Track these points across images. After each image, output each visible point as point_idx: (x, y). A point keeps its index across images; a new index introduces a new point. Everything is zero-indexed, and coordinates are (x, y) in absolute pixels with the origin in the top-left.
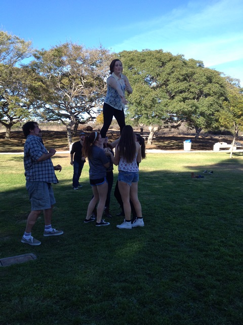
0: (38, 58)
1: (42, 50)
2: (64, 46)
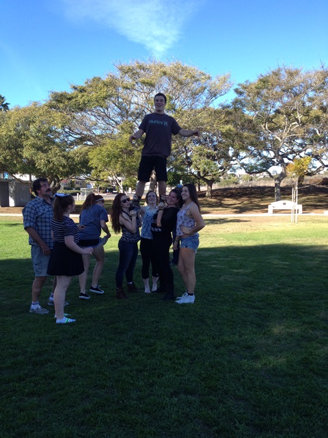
0: (241, 93)
1: (247, 82)
2: (274, 73)
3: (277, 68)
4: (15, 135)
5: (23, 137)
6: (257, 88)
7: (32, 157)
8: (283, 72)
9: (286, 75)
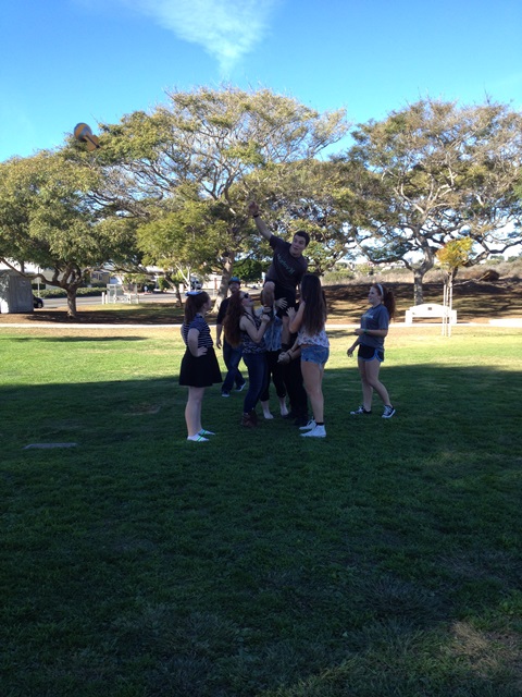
0: (362, 139)
1: (370, 121)
2: (413, 108)
3: (418, 101)
4: (16, 202)
5: (28, 205)
6: (387, 131)
7: (44, 236)
8: (427, 108)
9: (432, 113)
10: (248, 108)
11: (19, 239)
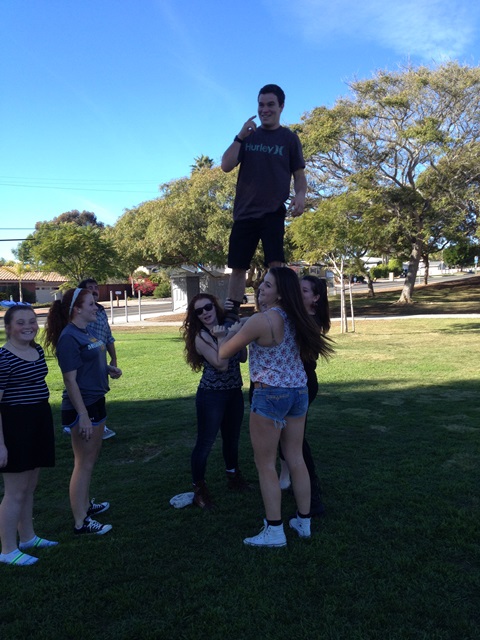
4: (196, 209)
5: (207, 211)
7: (218, 238)
10: (425, 83)
11: (198, 242)
